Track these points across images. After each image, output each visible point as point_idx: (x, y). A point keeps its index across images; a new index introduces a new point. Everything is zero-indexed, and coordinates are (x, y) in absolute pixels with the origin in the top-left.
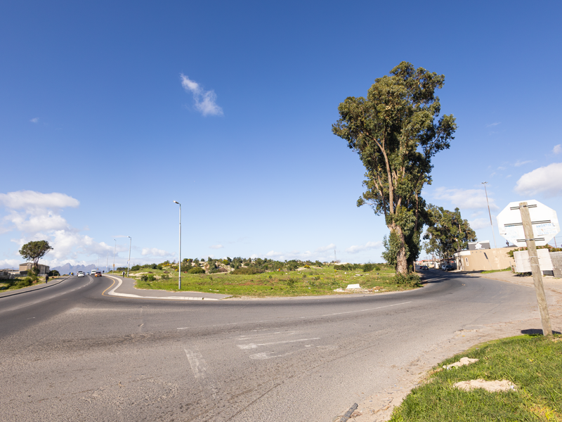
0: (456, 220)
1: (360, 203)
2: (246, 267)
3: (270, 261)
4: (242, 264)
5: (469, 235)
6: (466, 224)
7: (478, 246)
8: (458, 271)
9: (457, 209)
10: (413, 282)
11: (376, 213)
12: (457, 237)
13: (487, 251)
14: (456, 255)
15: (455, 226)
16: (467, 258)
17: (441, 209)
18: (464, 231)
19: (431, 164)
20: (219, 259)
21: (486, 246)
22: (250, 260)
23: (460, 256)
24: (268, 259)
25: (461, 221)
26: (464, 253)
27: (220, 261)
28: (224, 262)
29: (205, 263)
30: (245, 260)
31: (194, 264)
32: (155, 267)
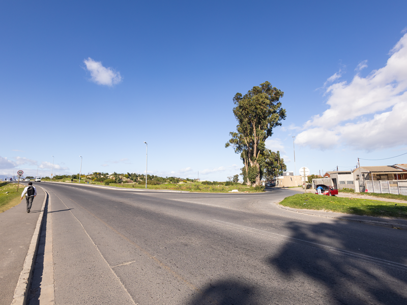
0: (277, 159)
1: (227, 145)
2: (141, 180)
3: (156, 177)
4: (138, 178)
5: (283, 167)
6: (282, 161)
7: (288, 174)
8: (276, 187)
9: (278, 152)
10: (262, 189)
11: (235, 152)
12: (277, 168)
13: (292, 177)
14: (276, 178)
15: (276, 162)
16: (282, 180)
17: (270, 151)
18: (281, 165)
19: (272, 132)
20: (121, 173)
21: (292, 174)
22: (143, 175)
23: (278, 179)
24: (155, 175)
25: (279, 159)
26: (281, 177)
27: (122, 175)
28: (126, 176)
29: (111, 177)
30: (140, 175)
31: (102, 176)
32: (75, 177)
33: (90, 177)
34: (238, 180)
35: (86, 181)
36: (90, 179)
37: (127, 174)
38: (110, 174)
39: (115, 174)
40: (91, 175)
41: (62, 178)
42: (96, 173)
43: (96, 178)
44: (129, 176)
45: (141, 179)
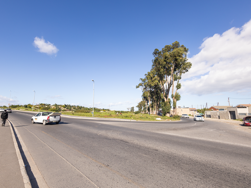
4: (72, 108)
7: (177, 107)
22: (75, 106)
28: (63, 106)
29: (53, 107)
30: (73, 106)
31: (46, 106)
32: (26, 106)
33: (38, 107)
34: (134, 110)
35: (35, 110)
36: (38, 108)
37: (64, 105)
38: (52, 105)
39: (56, 105)
40: (38, 105)
41: (16, 107)
42: (42, 104)
43: (42, 108)
44: (66, 106)
45: (74, 108)
